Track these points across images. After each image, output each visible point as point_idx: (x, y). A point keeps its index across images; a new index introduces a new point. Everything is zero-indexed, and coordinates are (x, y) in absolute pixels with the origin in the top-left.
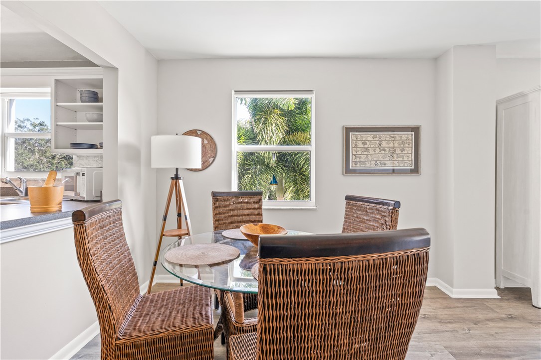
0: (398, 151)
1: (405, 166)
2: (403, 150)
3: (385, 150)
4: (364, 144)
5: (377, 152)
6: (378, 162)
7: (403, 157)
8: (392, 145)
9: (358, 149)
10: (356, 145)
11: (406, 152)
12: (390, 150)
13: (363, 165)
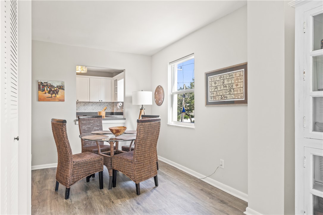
0: (234, 87)
1: (238, 98)
2: (237, 85)
3: (226, 87)
4: (215, 83)
5: (222, 89)
6: (223, 96)
7: (237, 91)
8: (230, 82)
9: (212, 88)
10: (211, 85)
12: (229, 86)
13: (215, 99)
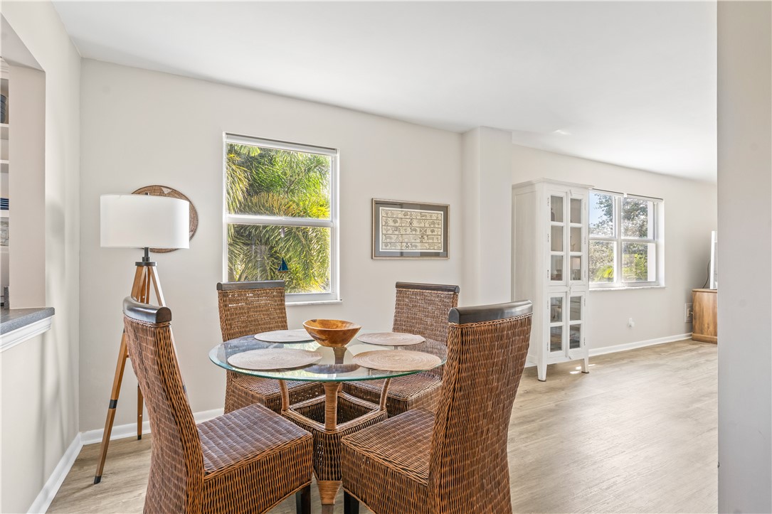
0: (429, 232)
1: (434, 249)
2: (433, 231)
3: (416, 230)
4: (395, 222)
5: (408, 233)
6: (409, 244)
7: (433, 239)
8: (422, 225)
9: (389, 228)
10: (386, 223)
11: (435, 233)
12: (421, 231)
13: (393, 248)
